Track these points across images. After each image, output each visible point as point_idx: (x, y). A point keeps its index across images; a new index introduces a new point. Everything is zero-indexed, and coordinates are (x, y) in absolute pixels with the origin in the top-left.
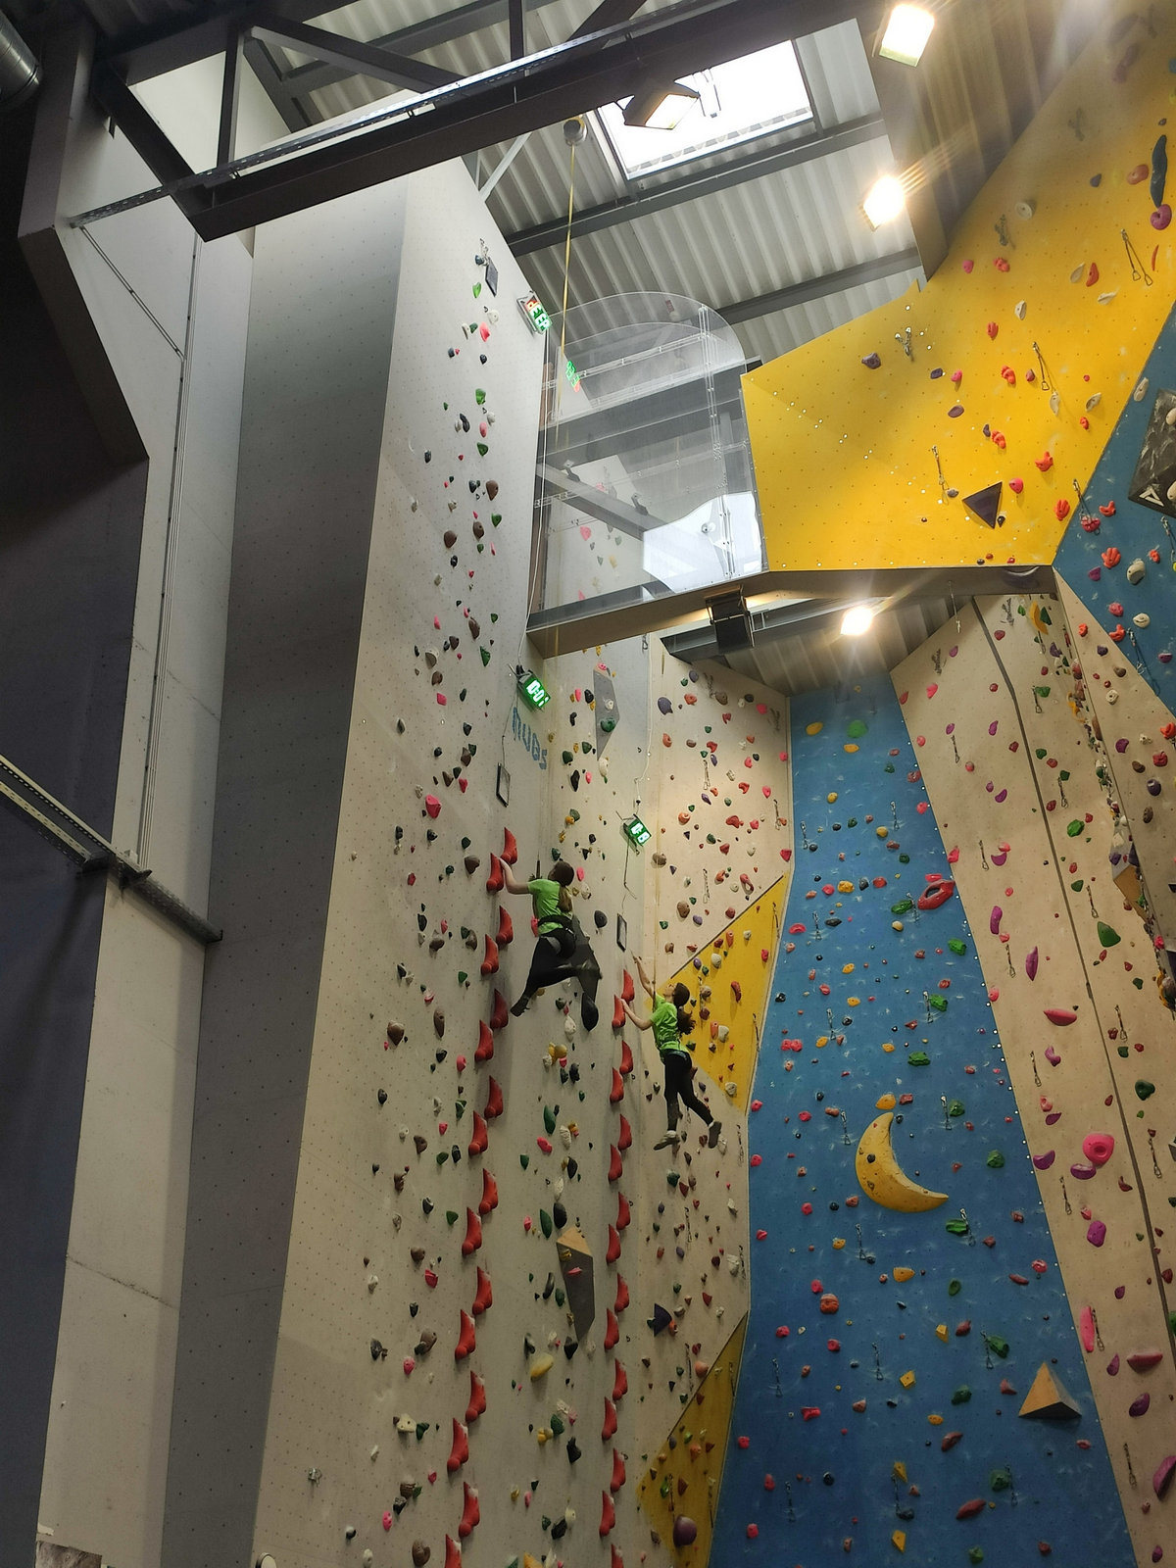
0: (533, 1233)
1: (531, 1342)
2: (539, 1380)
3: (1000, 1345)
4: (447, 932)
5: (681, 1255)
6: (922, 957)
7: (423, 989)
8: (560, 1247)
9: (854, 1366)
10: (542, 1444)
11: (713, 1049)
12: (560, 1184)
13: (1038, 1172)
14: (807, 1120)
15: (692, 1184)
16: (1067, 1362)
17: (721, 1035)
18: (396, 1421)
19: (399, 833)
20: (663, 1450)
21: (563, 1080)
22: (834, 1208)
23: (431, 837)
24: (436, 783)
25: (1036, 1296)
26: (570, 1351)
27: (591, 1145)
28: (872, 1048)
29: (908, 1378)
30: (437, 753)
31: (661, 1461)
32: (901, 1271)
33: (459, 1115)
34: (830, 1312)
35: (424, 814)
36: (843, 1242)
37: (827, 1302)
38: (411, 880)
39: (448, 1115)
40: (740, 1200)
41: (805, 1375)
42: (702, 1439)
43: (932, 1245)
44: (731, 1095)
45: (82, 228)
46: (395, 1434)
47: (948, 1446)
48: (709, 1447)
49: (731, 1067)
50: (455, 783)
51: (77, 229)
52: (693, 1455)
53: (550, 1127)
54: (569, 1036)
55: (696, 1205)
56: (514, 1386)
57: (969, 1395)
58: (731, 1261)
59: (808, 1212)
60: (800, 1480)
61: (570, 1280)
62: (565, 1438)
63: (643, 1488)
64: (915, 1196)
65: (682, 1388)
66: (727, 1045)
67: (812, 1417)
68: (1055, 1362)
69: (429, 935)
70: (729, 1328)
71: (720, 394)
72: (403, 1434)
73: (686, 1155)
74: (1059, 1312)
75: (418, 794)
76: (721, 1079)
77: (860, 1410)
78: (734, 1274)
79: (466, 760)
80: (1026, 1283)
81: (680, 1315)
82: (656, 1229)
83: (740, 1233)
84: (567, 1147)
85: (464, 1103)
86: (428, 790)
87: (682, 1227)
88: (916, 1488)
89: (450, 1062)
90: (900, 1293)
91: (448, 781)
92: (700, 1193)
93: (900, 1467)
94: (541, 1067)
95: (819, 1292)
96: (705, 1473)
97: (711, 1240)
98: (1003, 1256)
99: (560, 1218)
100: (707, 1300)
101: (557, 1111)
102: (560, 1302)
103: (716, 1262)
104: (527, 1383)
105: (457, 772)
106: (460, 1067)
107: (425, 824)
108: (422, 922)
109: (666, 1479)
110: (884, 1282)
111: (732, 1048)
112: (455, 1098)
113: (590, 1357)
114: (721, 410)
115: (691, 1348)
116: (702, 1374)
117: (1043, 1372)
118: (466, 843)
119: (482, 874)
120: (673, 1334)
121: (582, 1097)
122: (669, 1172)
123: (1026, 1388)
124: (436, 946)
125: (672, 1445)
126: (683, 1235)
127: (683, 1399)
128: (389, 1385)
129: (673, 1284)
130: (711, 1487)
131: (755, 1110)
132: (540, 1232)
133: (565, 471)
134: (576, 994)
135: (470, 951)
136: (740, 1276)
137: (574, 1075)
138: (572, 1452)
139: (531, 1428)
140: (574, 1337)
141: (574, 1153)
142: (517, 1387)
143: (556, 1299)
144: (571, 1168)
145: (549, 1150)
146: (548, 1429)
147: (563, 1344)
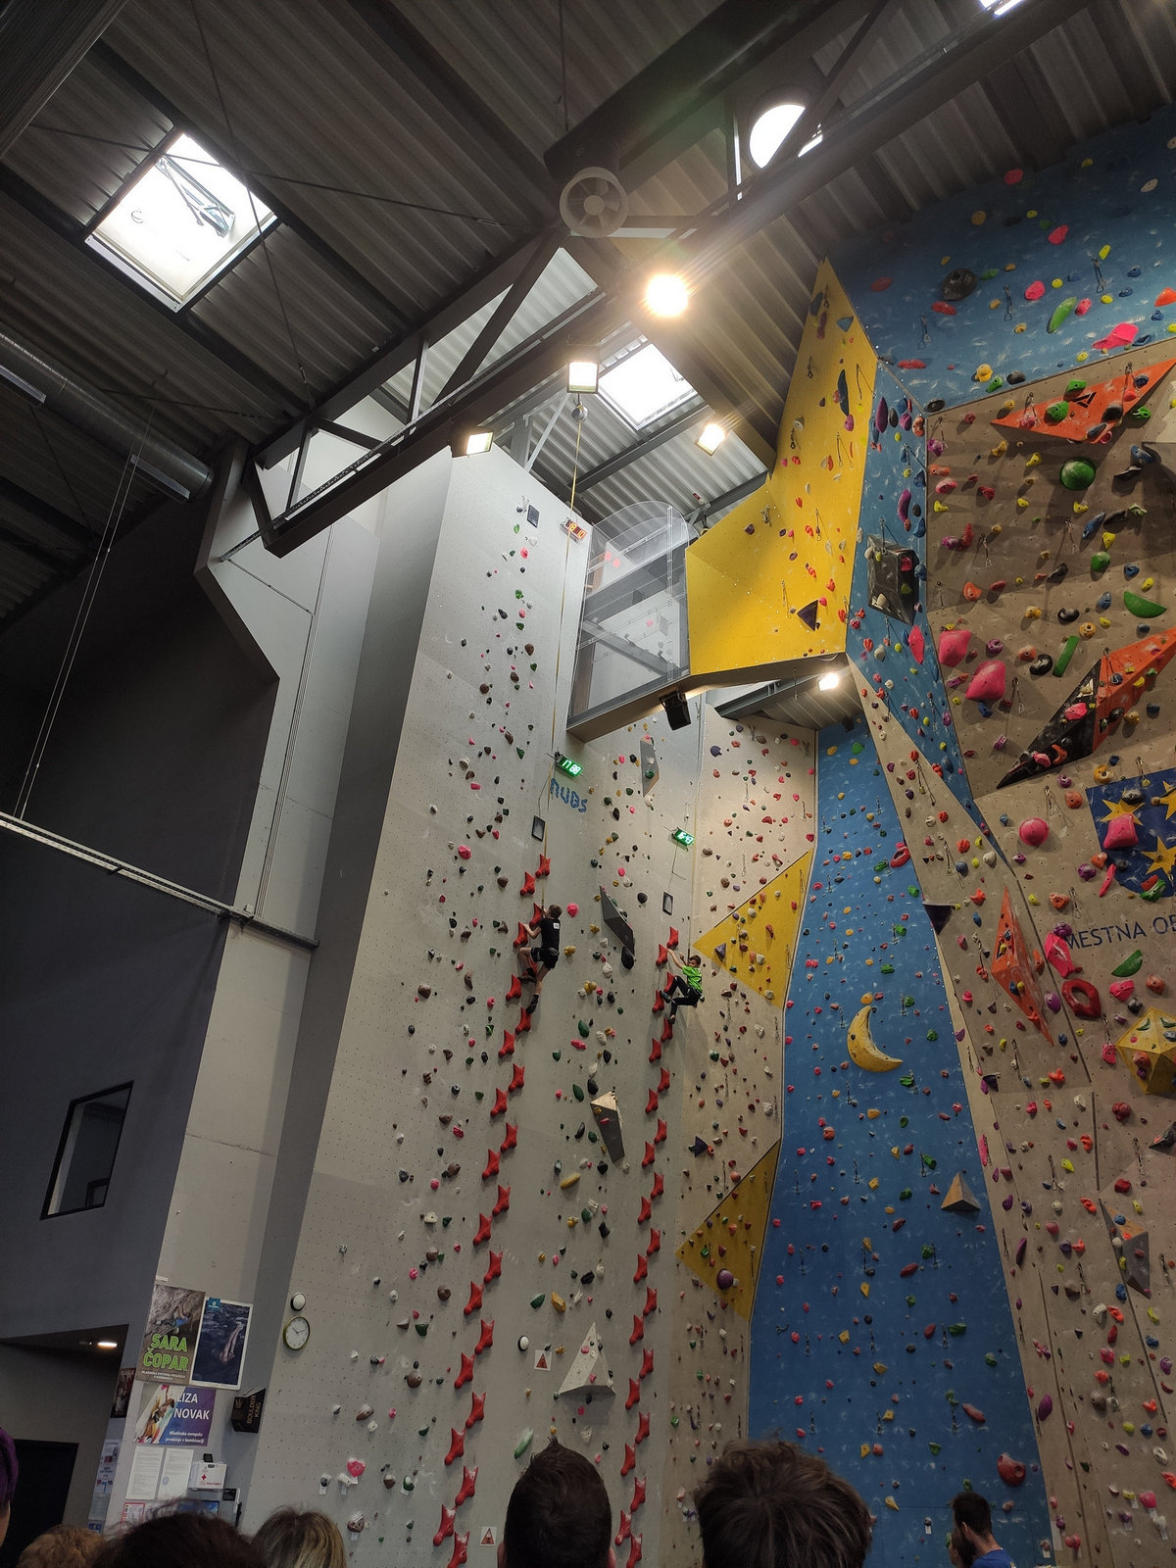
0: (565, 1099)
1: (558, 1166)
2: (570, 1188)
3: (929, 1161)
4: (479, 926)
5: (720, 1105)
6: (892, 900)
7: (453, 962)
8: (593, 1106)
9: (842, 1174)
10: (572, 1226)
11: (752, 970)
12: (594, 1067)
13: (959, 1043)
14: (820, 1012)
15: (732, 1059)
16: (971, 1170)
17: (758, 960)
18: (422, 1217)
19: (430, 874)
20: (700, 1228)
21: (600, 1002)
22: (834, 1070)
23: (462, 871)
24: (469, 838)
25: (955, 1128)
26: (603, 1169)
27: (629, 1041)
28: (860, 962)
29: (873, 1183)
30: (470, 820)
31: (700, 1235)
32: (873, 1111)
33: (489, 1034)
34: (829, 1139)
35: (456, 858)
36: (838, 1092)
37: (827, 1132)
38: (442, 899)
39: (478, 1034)
40: (776, 1066)
41: (814, 1180)
42: (741, 1221)
43: (892, 1094)
44: (770, 998)
46: (423, 1225)
47: (897, 1228)
48: (748, 1227)
49: (769, 981)
50: (489, 836)
52: (732, 1232)
53: (584, 1034)
54: (607, 975)
55: (735, 1072)
56: (542, 1192)
57: (910, 1194)
58: (767, 1106)
59: (818, 1073)
60: (809, 1248)
61: (603, 1127)
62: (596, 1224)
63: (683, 1252)
64: (880, 1061)
65: (719, 1188)
66: (765, 966)
67: (817, 1207)
68: (965, 1172)
69: (460, 930)
70: (762, 1150)
72: (429, 1224)
73: (727, 1040)
74: (969, 1138)
75: (450, 847)
76: (760, 989)
77: (845, 1203)
78: (769, 1114)
79: (499, 819)
80: (948, 1119)
81: (718, 1143)
82: (699, 1089)
83: (777, 1088)
84: (603, 1044)
85: (492, 1027)
86: (461, 844)
87: (722, 1087)
88: (876, 1255)
89: (480, 1005)
90: (872, 1126)
91: (480, 835)
92: (738, 1064)
93: (867, 1241)
94: (576, 996)
95: (823, 1126)
96: (746, 1243)
97: (748, 1094)
98: (934, 1101)
99: (593, 1090)
100: (743, 1133)
101: (591, 1024)
102: (593, 1139)
103: (752, 1107)
104: (557, 1191)
105: (489, 828)
106: (490, 1006)
107: (460, 863)
108: (453, 924)
109: (706, 1246)
110: (862, 1119)
111: (769, 968)
112: (486, 1024)
113: (626, 1172)
115: (727, 1165)
116: (737, 1180)
117: (956, 1179)
118: (497, 870)
119: (516, 885)
120: (712, 1156)
121: (620, 1012)
122: (711, 1052)
123: (946, 1190)
124: (466, 936)
125: (709, 1225)
126: (722, 1092)
127: (720, 1196)
128: (417, 1195)
129: (713, 1123)
130: (753, 1252)
131: (789, 1007)
132: (572, 1097)
134: (615, 948)
135: (503, 934)
136: (773, 1116)
137: (611, 999)
138: (604, 1231)
139: (560, 1217)
140: (607, 1160)
141: (610, 1048)
142: (546, 1193)
143: (590, 1138)
144: (607, 1056)
145: (583, 1048)
146: (578, 1218)
147: (595, 1165)
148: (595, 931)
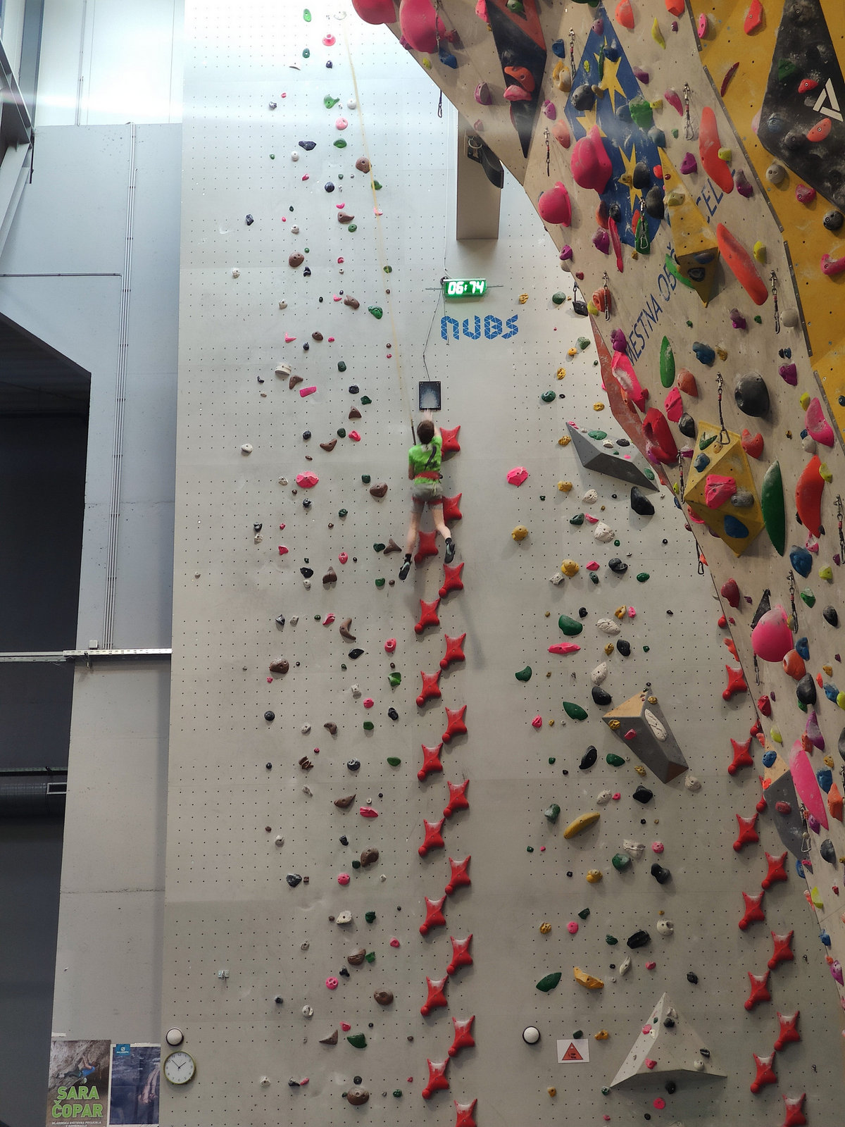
0: (552, 725)
4: (350, 560)
7: (318, 618)
8: (610, 720)
10: (597, 879)
12: (602, 669)
18: (332, 919)
19: (258, 528)
21: (597, 580)
23: (309, 504)
24: (311, 459)
26: (644, 796)
27: (670, 612)
30: (308, 436)
33: (394, 685)
35: (295, 492)
38: (284, 551)
39: (376, 690)
46: (334, 927)
50: (341, 442)
53: (572, 631)
54: (604, 539)
56: (530, 850)
62: (642, 868)
69: (320, 576)
72: (345, 926)
75: (283, 483)
79: (355, 415)
84: (613, 633)
85: (398, 676)
86: (299, 472)
89: (373, 655)
91: (329, 448)
94: (546, 587)
99: (603, 699)
101: (584, 613)
102: (617, 764)
104: (557, 841)
105: (342, 433)
106: (390, 649)
107: (303, 495)
108: (308, 572)
112: (388, 674)
113: (692, 790)
118: (367, 480)
121: (642, 579)
124: (331, 579)
128: (318, 897)
132: (564, 719)
135: (392, 555)
137: (618, 568)
138: (661, 875)
139: (570, 875)
140: (652, 783)
141: (628, 633)
142: (537, 850)
143: (609, 763)
144: (624, 649)
145: (574, 650)
146: (608, 869)
147: (628, 794)
148: (567, 489)
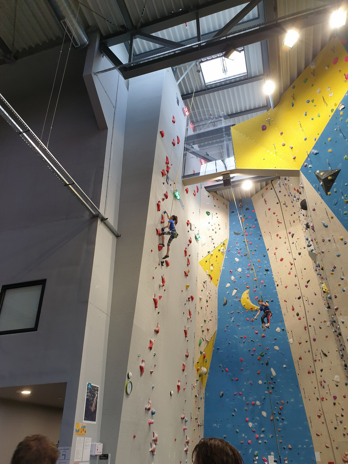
45: (97, 76)
51: (96, 75)
71: (226, 131)
114: (226, 134)
133: (191, 146)
